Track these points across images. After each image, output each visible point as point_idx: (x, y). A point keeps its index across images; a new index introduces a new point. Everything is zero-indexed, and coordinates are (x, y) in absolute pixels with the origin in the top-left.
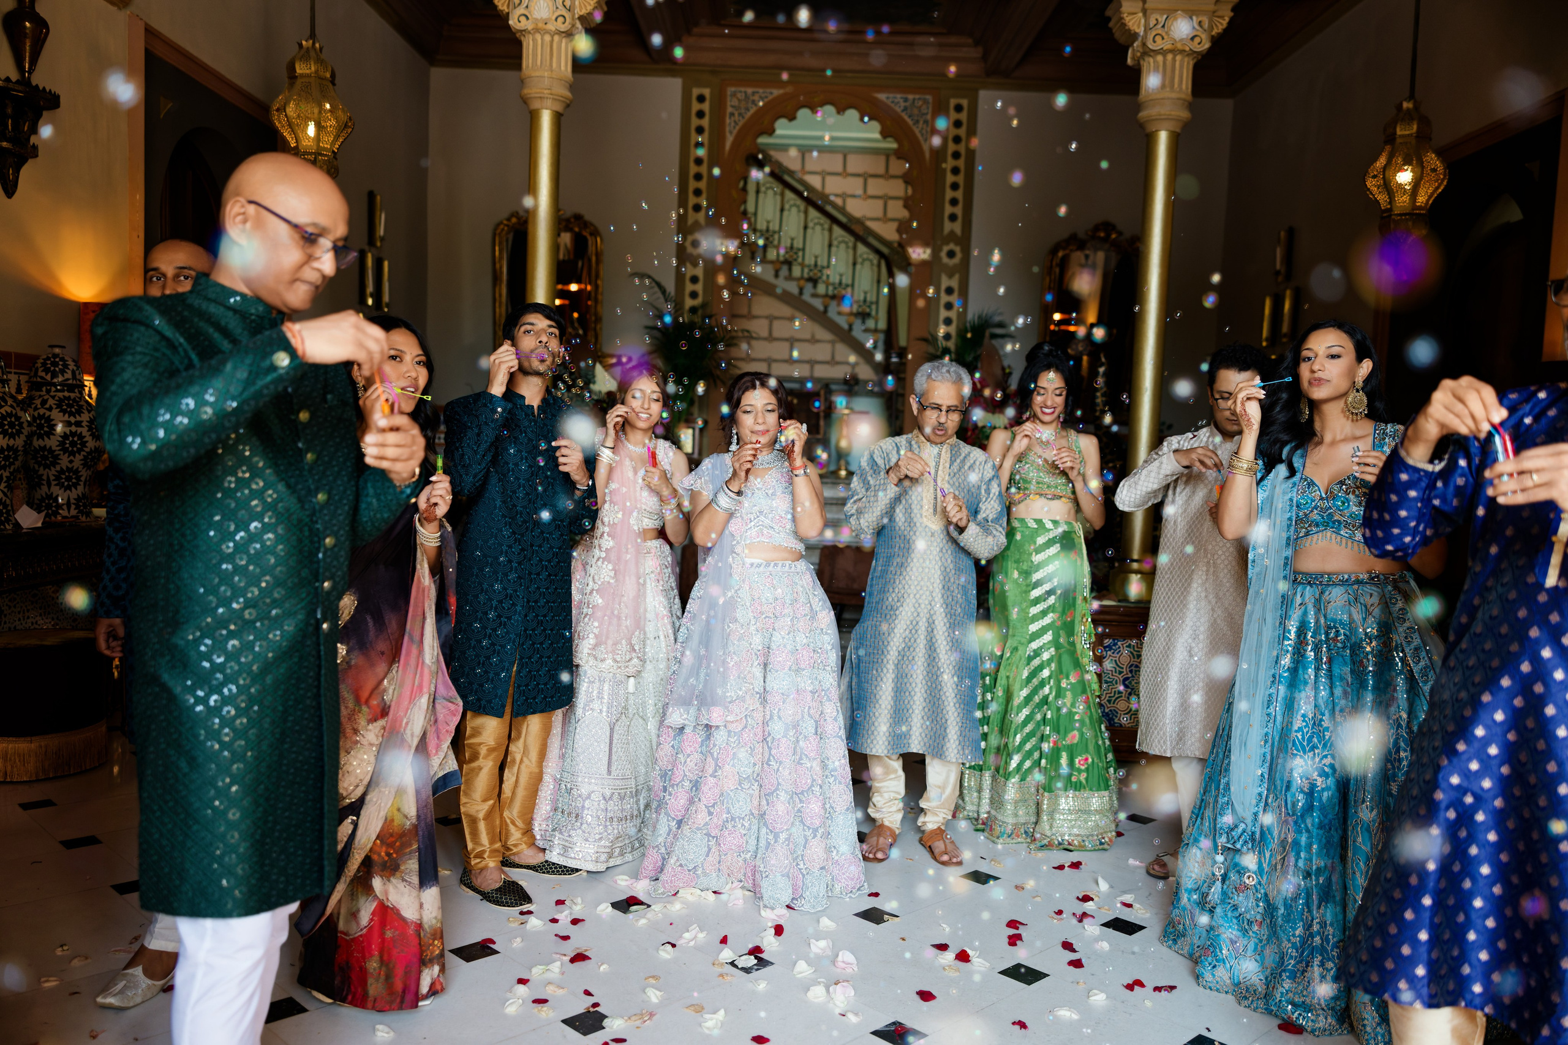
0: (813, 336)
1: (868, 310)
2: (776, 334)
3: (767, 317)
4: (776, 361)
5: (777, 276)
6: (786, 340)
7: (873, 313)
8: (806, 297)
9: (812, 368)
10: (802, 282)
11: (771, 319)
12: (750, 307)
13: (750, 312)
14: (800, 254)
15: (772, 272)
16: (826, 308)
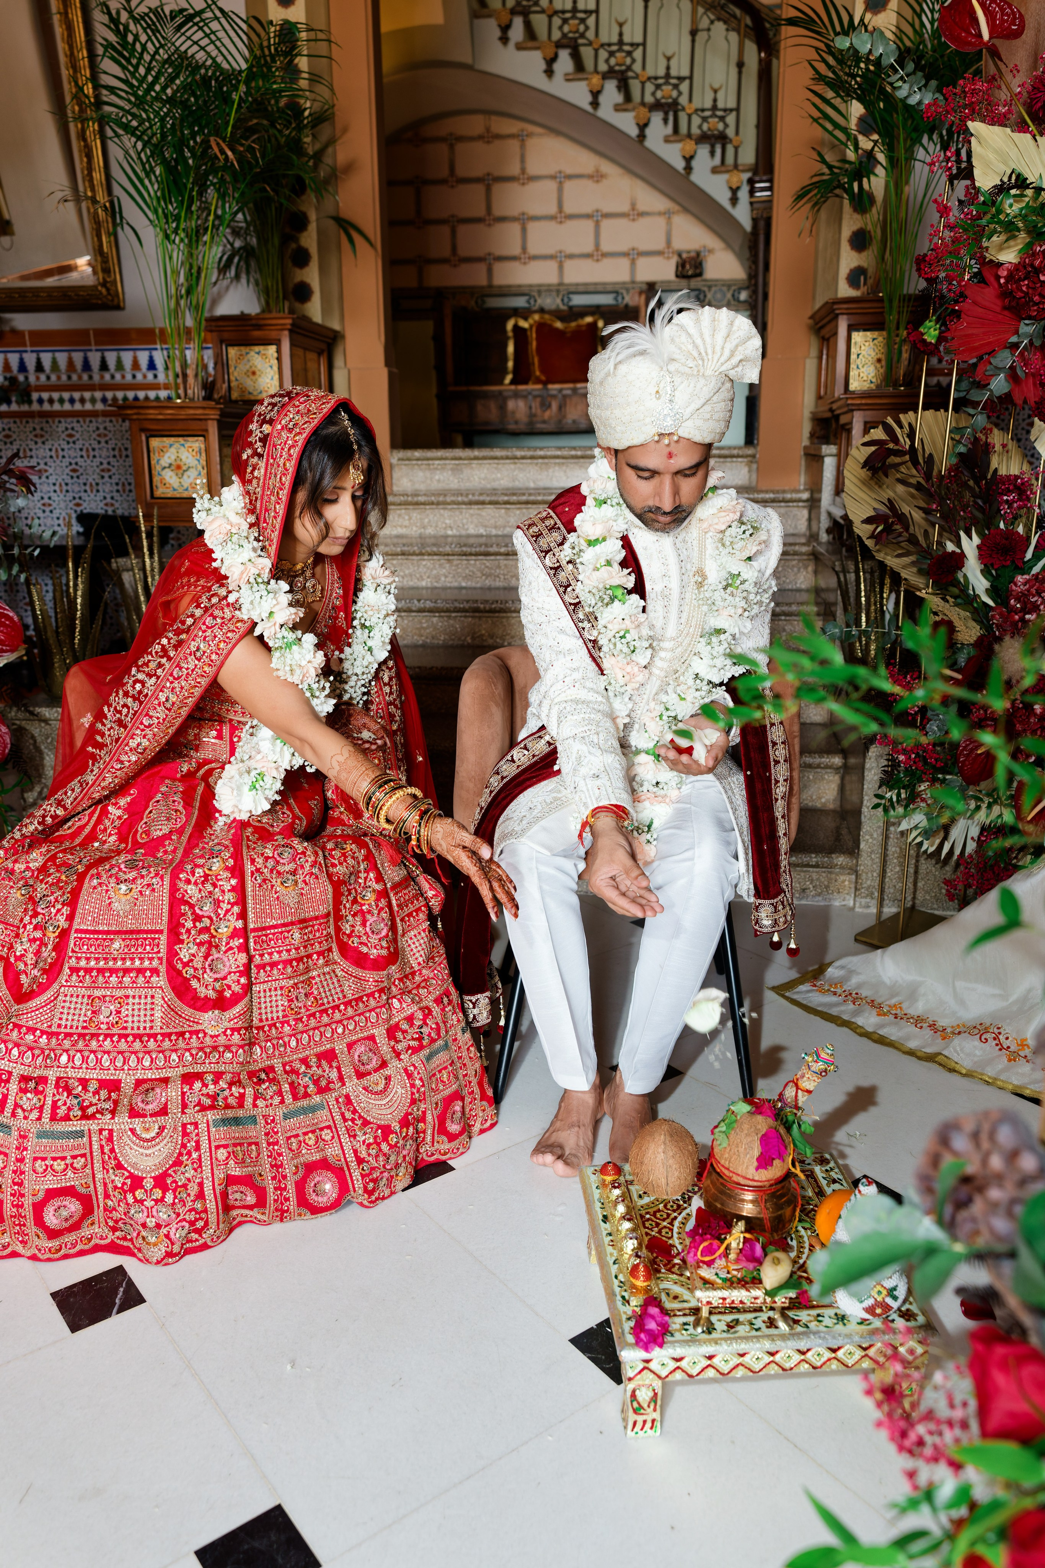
0: (633, 206)
1: (721, 126)
2: (568, 209)
3: (553, 177)
4: (571, 256)
5: (549, 72)
6: (588, 216)
7: (730, 132)
8: (606, 112)
9: (633, 262)
10: (596, 80)
11: (561, 178)
12: (523, 160)
13: (523, 170)
14: (591, 21)
15: (543, 66)
16: (643, 127)
